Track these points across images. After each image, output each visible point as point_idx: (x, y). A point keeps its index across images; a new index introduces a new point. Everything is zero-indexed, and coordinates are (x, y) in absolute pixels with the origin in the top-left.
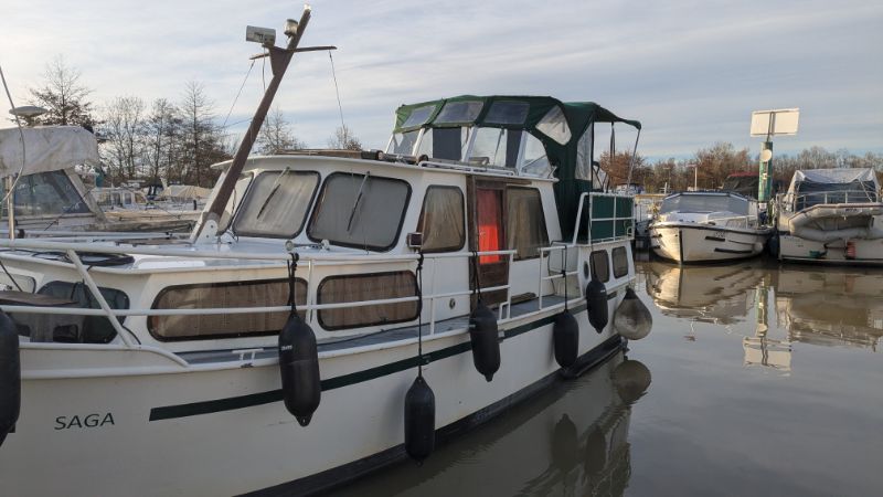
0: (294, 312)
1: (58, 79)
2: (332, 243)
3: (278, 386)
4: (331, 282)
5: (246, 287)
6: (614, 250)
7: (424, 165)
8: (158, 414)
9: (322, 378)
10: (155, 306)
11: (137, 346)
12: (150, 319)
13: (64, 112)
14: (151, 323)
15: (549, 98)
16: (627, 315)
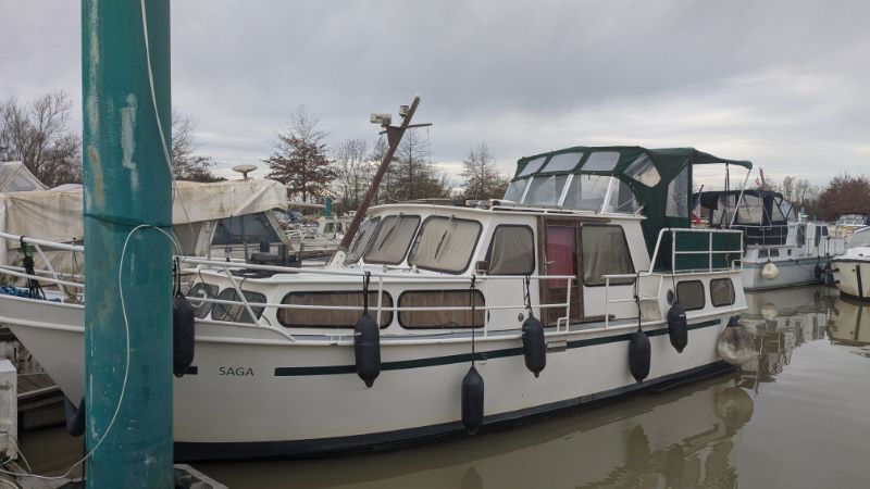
0: (365, 312)
1: (300, 126)
2: (418, 267)
3: (353, 362)
4: (409, 295)
5: (344, 296)
6: (712, 281)
7: (495, 209)
8: (280, 372)
9: (383, 361)
10: (283, 302)
11: (268, 326)
12: (280, 310)
13: (304, 154)
14: (280, 313)
15: (638, 147)
16: (729, 342)
